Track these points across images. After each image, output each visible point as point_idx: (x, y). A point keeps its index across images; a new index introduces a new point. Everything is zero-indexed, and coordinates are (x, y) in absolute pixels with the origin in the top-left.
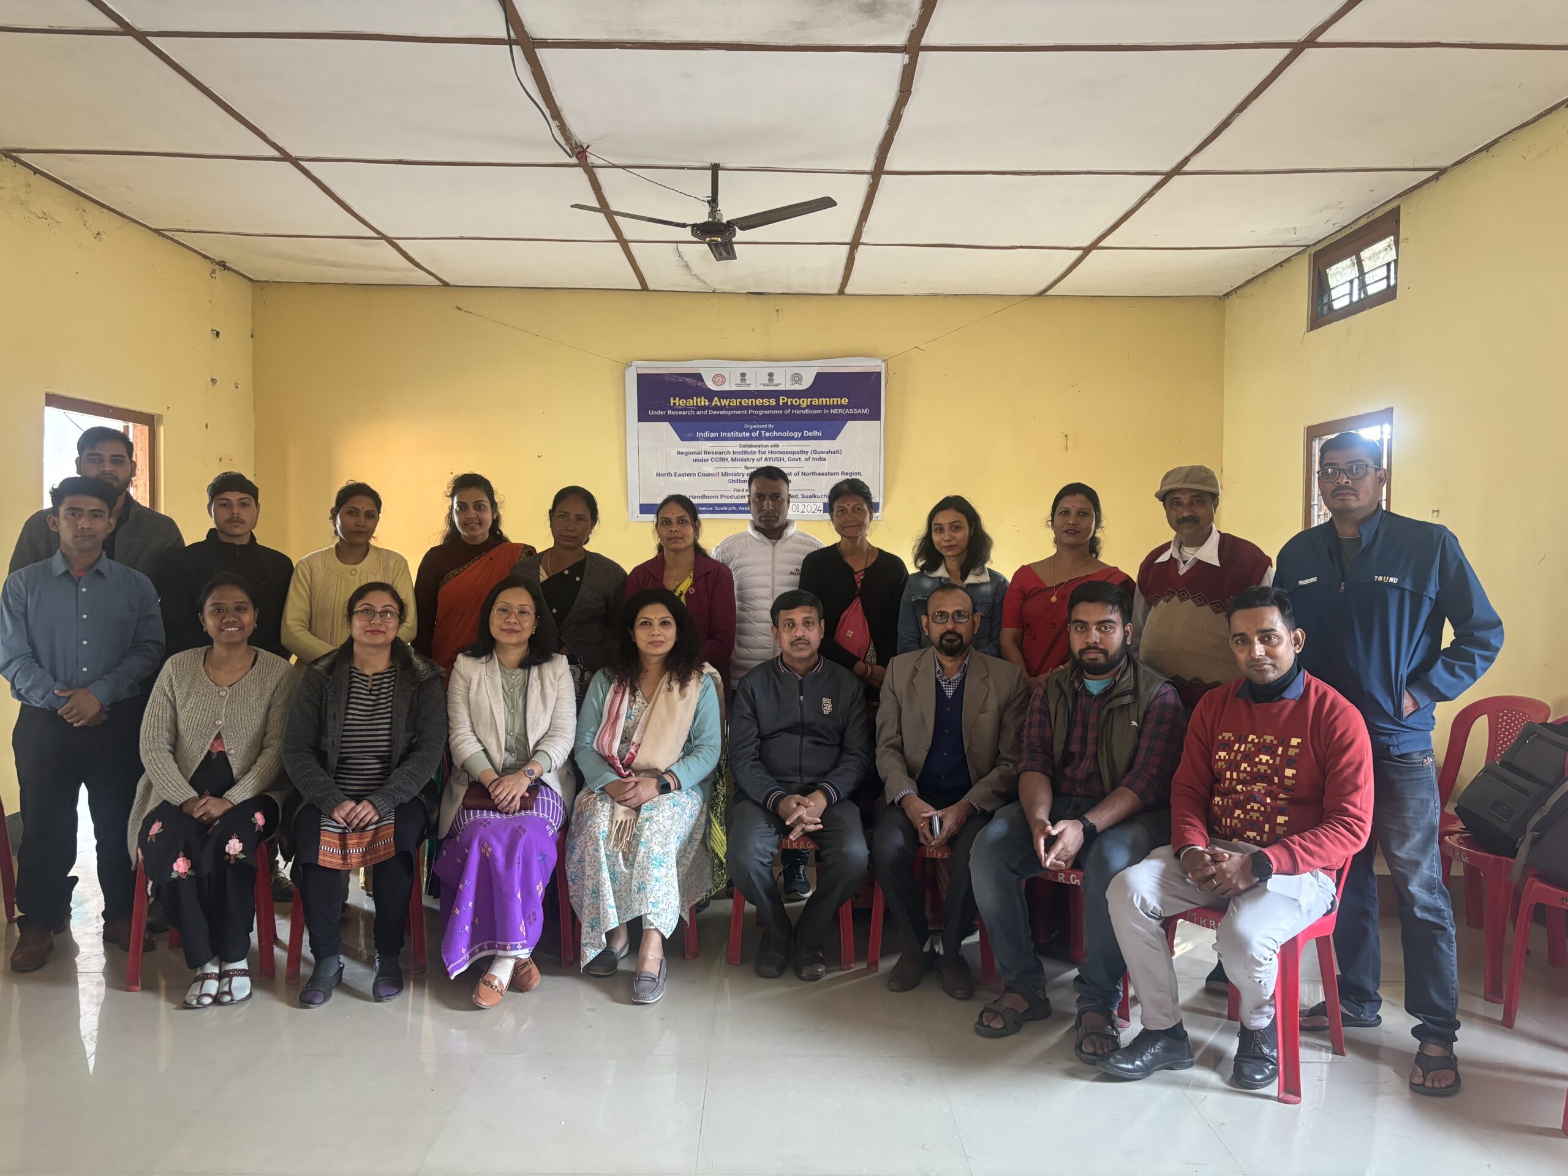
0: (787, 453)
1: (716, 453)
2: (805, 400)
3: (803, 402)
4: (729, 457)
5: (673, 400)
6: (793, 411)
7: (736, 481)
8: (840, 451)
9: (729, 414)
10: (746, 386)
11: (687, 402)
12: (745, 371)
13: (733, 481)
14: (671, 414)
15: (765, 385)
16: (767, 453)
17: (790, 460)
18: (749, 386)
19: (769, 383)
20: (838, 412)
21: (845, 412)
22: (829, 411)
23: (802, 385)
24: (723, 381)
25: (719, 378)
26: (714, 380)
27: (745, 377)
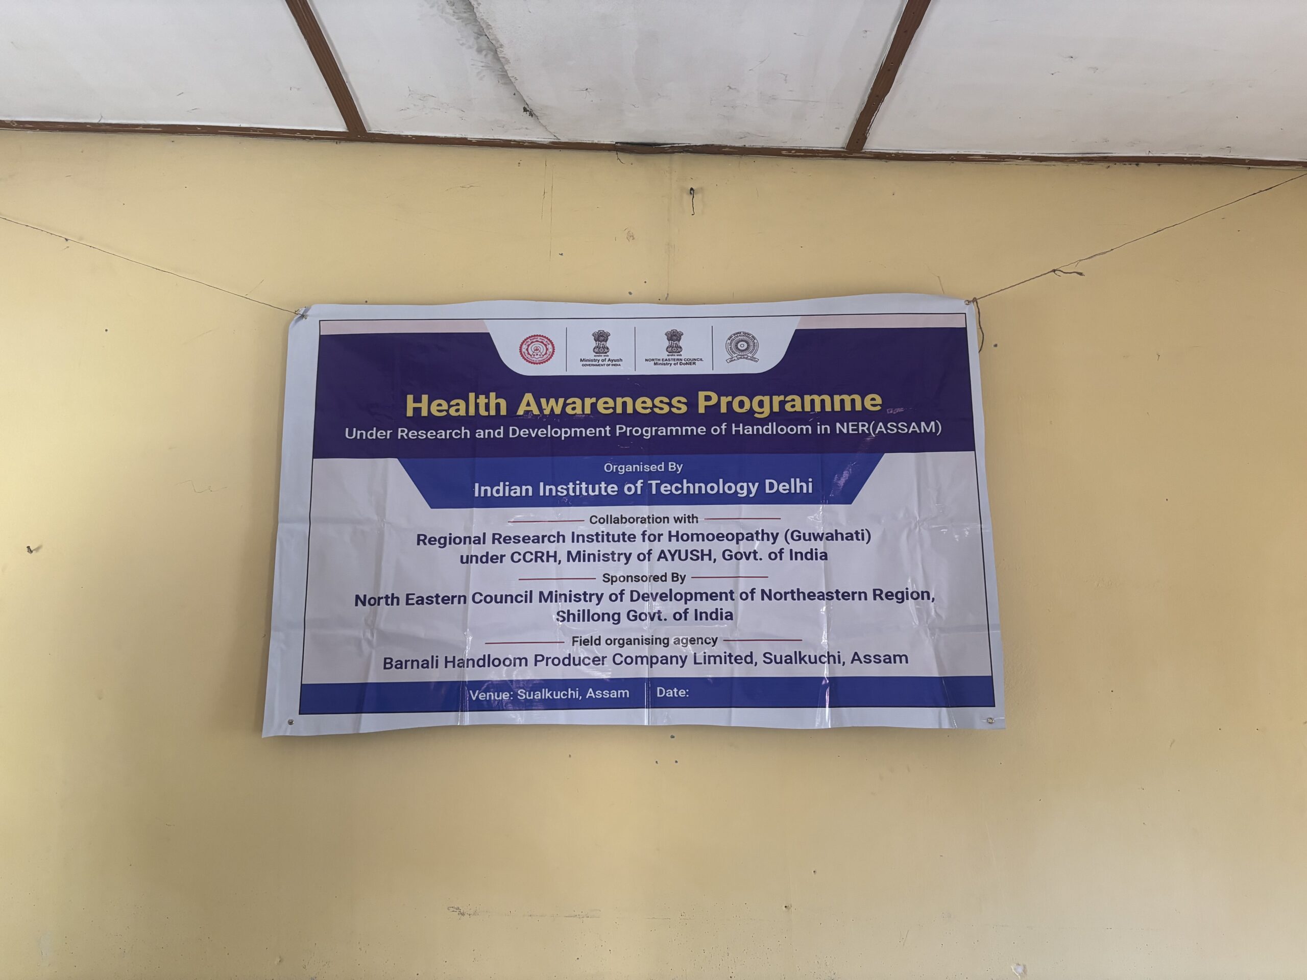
0: (720, 537)
1: (526, 539)
2: (766, 399)
3: (761, 404)
4: (562, 549)
5: (414, 402)
6: (734, 429)
7: (579, 615)
8: (865, 532)
9: (563, 435)
10: (609, 365)
11: (450, 406)
12: (605, 326)
13: (571, 617)
14: (406, 437)
15: (659, 362)
16: (665, 538)
17: (729, 558)
18: (614, 365)
19: (668, 358)
20: (857, 430)
21: (874, 430)
22: (833, 428)
23: (757, 361)
24: (546, 354)
25: (537, 344)
26: (524, 350)
27: (606, 341)
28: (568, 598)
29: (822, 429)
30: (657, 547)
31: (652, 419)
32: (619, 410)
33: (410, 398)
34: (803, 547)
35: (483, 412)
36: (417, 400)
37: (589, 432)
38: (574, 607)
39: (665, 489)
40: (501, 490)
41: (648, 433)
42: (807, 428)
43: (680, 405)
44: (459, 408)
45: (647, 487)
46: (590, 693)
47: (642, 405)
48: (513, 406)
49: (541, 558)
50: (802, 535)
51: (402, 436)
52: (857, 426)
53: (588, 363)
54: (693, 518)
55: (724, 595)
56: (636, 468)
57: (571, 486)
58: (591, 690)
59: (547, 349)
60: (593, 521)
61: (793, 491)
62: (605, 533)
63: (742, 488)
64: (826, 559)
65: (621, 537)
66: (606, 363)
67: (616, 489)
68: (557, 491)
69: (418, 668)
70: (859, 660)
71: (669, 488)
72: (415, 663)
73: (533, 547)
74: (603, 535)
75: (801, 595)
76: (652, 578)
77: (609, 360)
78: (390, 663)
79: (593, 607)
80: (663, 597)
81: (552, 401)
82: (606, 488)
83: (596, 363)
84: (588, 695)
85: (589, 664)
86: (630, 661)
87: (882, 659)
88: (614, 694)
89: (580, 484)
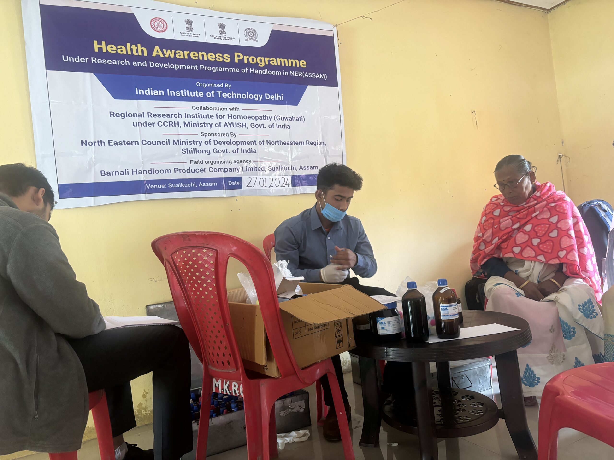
0: (249, 117)
1: (163, 116)
2: (262, 59)
4: (181, 121)
5: (98, 44)
6: (251, 71)
7: (192, 150)
8: (303, 117)
9: (176, 68)
10: (194, 36)
11: (117, 49)
12: (191, 18)
13: (189, 151)
14: (96, 62)
15: (216, 37)
16: (226, 117)
17: (253, 127)
18: (196, 37)
19: (220, 36)
20: (298, 75)
21: (304, 76)
22: (289, 73)
23: (257, 42)
24: (163, 27)
25: (158, 22)
26: (152, 24)
27: (191, 25)
28: (186, 143)
29: (285, 73)
30: (223, 121)
31: (215, 63)
32: (201, 58)
33: (95, 42)
34: (281, 123)
35: (135, 53)
36: (99, 43)
37: (188, 67)
38: (190, 147)
39: (224, 95)
40: (148, 92)
41: (215, 69)
42: (279, 73)
43: (227, 58)
44: (122, 50)
45: (216, 94)
46: (200, 184)
47: (211, 56)
48: (150, 52)
49: (172, 124)
50: (280, 118)
51: (94, 61)
52: (298, 73)
53: (184, 34)
54: (237, 109)
55: (252, 143)
56: (211, 85)
57: (182, 91)
58: (201, 183)
59: (164, 25)
60: (194, 109)
61: (276, 99)
62: (200, 114)
63: (256, 97)
64: (289, 128)
65: (207, 116)
66: (193, 35)
67: (203, 94)
68: (176, 94)
69: (119, 175)
70: (302, 168)
71: (226, 95)
72: (117, 173)
73: (168, 120)
74: (199, 115)
75: (281, 143)
76: (222, 135)
77: (194, 34)
78: (104, 173)
79: (197, 147)
80: (228, 143)
81: (169, 51)
82: (198, 94)
83: (188, 35)
84: (200, 185)
85: (199, 172)
86: (216, 170)
87: (310, 168)
88: (211, 184)
89: (186, 91)
